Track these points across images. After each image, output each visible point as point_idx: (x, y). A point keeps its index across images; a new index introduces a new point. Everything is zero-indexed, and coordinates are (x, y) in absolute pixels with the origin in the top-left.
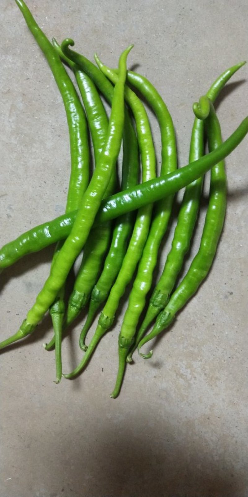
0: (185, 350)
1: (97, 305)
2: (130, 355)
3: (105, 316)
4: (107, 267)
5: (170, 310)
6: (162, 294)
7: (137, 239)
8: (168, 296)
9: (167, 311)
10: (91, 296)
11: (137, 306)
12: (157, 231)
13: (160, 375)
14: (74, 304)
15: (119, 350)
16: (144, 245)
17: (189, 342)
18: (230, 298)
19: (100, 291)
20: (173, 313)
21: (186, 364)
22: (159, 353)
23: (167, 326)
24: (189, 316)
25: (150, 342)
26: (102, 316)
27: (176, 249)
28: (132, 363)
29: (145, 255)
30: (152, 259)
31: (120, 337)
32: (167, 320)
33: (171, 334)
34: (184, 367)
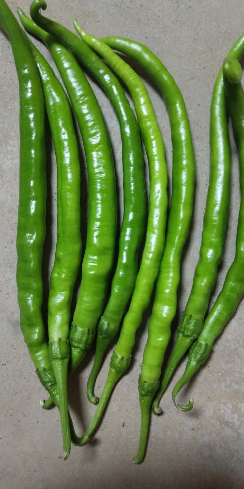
0: (228, 389)
1: (107, 341)
3: (120, 357)
4: (116, 289)
5: (205, 339)
6: (195, 320)
7: (153, 249)
8: (201, 321)
9: (202, 342)
10: (97, 332)
11: (160, 339)
12: (177, 237)
13: (200, 426)
14: (76, 345)
15: (141, 401)
16: (161, 256)
17: (232, 378)
19: (109, 324)
20: (210, 344)
21: (231, 407)
23: (203, 361)
24: (228, 344)
26: (115, 356)
27: (207, 259)
28: (161, 414)
29: (164, 270)
30: (174, 274)
31: (141, 382)
33: (208, 370)
34: (230, 411)
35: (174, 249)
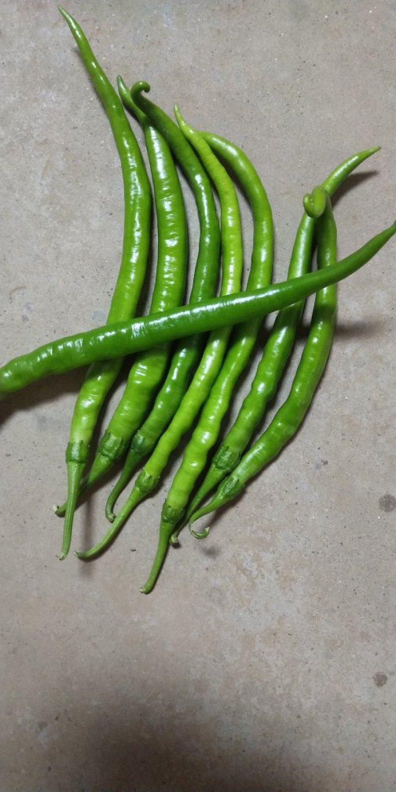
0: (253, 535)
1: (139, 457)
2: (175, 534)
3: (148, 475)
4: (159, 405)
5: (239, 476)
6: (231, 453)
7: (206, 372)
8: (238, 455)
9: (235, 477)
10: (130, 445)
11: (194, 465)
12: (234, 364)
13: (214, 567)
14: (106, 453)
15: (161, 526)
16: (213, 381)
17: (260, 524)
18: (323, 469)
19: (144, 439)
20: (242, 481)
21: (252, 555)
22: (217, 536)
23: (232, 498)
24: (263, 488)
25: (206, 518)
26: (143, 475)
27: (257, 391)
28: (177, 546)
29: (213, 395)
30: (223, 402)
31: (165, 506)
32: (233, 489)
33: (236, 511)
34: (249, 559)
35: (229, 375)
